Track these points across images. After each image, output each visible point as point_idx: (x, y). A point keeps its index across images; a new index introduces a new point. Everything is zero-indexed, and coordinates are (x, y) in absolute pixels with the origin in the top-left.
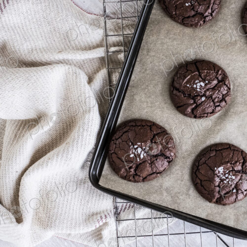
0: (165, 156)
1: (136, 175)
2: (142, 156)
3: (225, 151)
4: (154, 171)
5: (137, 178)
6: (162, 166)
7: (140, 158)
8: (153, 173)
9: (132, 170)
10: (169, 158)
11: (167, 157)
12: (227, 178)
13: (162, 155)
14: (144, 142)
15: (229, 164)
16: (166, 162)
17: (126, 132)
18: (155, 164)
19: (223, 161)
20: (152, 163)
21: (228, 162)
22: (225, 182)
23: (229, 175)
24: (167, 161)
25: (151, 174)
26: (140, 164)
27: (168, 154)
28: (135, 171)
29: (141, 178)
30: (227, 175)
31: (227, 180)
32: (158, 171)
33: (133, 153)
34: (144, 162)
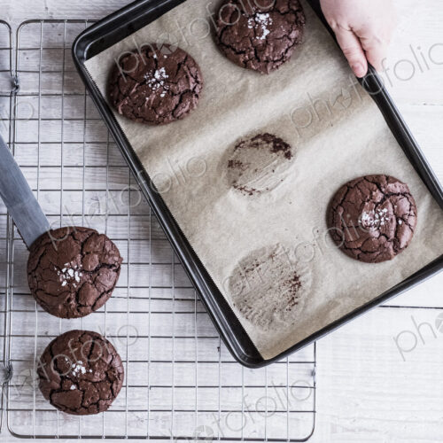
0: (108, 265)
1: (81, 306)
2: (78, 279)
3: (348, 195)
4: (102, 291)
5: (83, 310)
6: (109, 279)
7: (76, 282)
8: (102, 294)
9: (73, 302)
10: (114, 265)
11: (111, 266)
12: (380, 218)
13: (104, 265)
14: (72, 259)
15: (367, 203)
16: (112, 273)
17: (42, 256)
18: (98, 281)
19: (358, 207)
20: (95, 282)
21: (364, 203)
22: (382, 223)
23: (378, 212)
24: (114, 271)
25: (100, 297)
26: (80, 289)
27: (110, 261)
28: (77, 300)
29: (89, 308)
30: (377, 216)
31: (382, 219)
32: (107, 289)
33: (64, 280)
34: (83, 284)
